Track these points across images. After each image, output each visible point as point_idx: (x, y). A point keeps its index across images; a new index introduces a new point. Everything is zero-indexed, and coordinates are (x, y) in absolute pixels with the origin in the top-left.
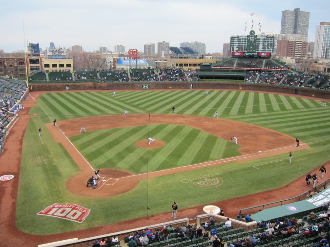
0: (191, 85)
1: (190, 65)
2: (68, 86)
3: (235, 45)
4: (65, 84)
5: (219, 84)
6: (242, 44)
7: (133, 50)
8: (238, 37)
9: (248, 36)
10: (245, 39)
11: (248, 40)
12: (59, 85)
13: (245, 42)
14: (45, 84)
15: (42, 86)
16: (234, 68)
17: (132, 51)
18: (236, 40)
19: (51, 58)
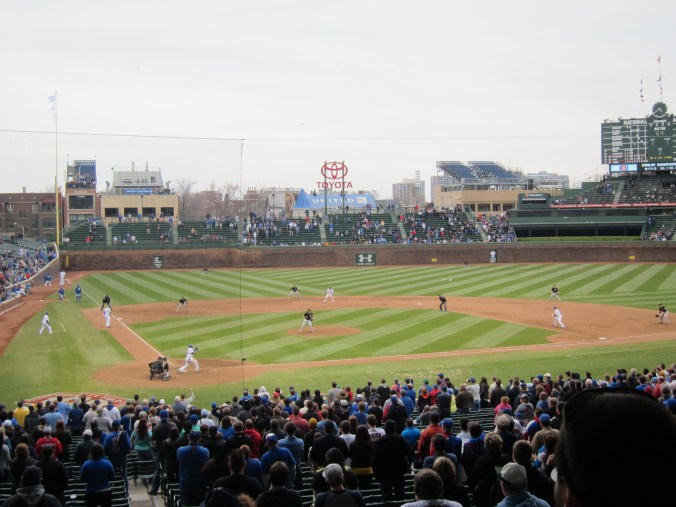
0: (493, 253)
1: (496, 207)
2: (161, 258)
3: (614, 144)
4: (152, 252)
5: (572, 249)
6: (635, 140)
7: (334, 164)
8: (621, 122)
9: (650, 119)
10: (642, 128)
11: (651, 131)
12: (136, 254)
13: (641, 134)
14: (100, 252)
15: (94, 257)
16: (614, 205)
17: (329, 166)
18: (616, 131)
19: (124, 193)
